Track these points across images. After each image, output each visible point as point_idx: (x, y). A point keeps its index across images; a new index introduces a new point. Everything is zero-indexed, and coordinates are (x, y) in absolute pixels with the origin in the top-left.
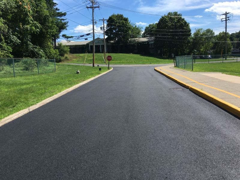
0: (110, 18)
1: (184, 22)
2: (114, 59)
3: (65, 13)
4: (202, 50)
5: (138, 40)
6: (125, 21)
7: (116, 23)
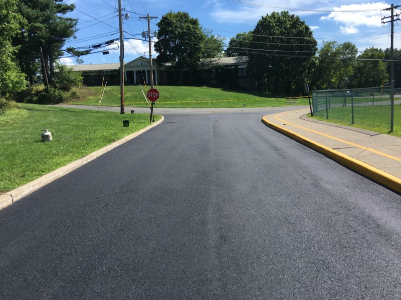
0: (164, 19)
1: (303, 27)
2: (171, 98)
3: (72, 5)
4: (333, 80)
5: (218, 62)
6: (193, 24)
7: (176, 27)
